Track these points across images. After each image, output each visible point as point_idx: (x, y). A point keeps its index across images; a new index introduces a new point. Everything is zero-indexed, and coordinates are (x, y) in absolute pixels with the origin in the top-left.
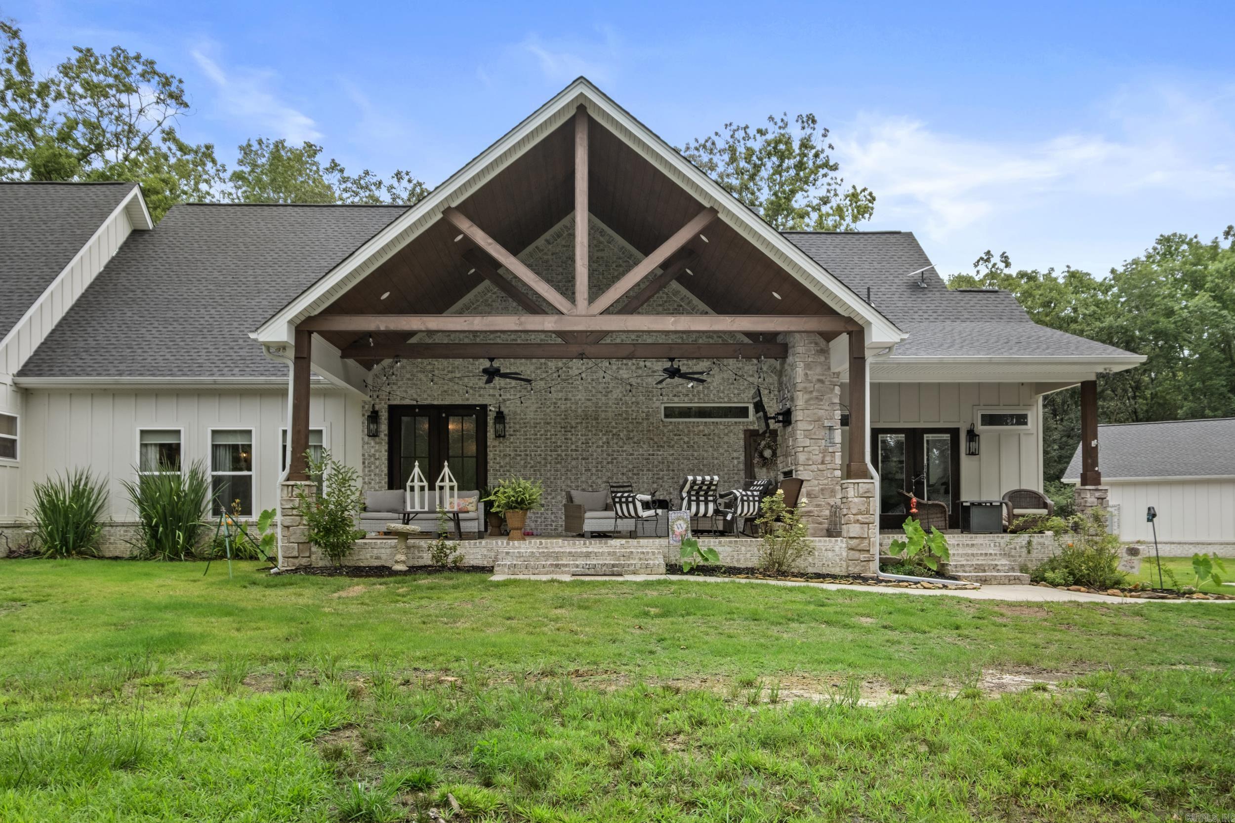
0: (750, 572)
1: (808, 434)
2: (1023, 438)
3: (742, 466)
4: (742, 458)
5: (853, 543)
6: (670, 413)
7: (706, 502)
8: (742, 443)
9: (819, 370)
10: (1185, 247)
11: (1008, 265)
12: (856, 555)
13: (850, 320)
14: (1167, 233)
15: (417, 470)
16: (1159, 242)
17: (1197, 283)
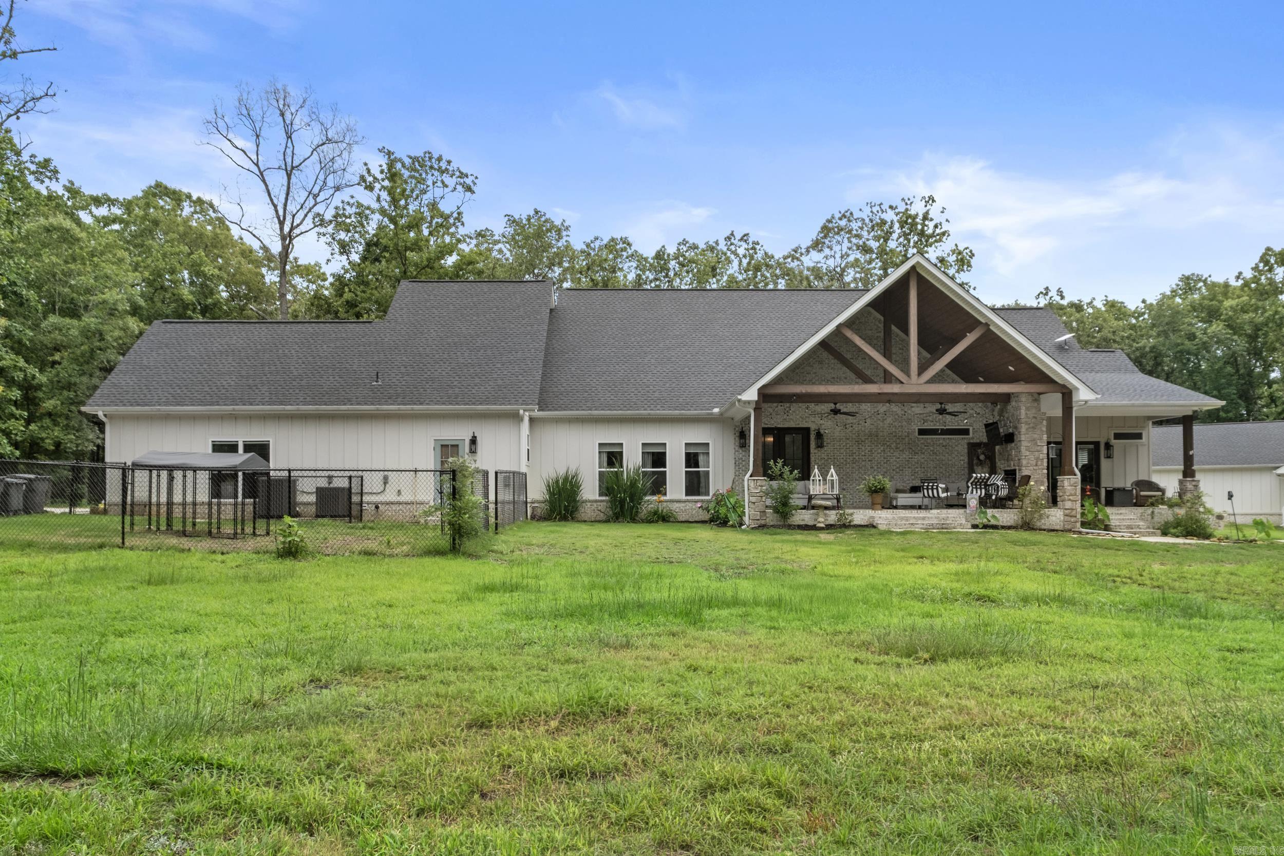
0: (1009, 528)
1: (1028, 448)
2: (1140, 448)
3: (966, 465)
4: (966, 460)
5: (1067, 512)
6: (922, 432)
7: (981, 489)
8: (966, 451)
9: (1034, 411)
10: (1201, 284)
11: (1062, 297)
12: (1069, 519)
13: (1064, 386)
14: (1187, 274)
15: (816, 471)
16: (1181, 280)
17: (1212, 314)
